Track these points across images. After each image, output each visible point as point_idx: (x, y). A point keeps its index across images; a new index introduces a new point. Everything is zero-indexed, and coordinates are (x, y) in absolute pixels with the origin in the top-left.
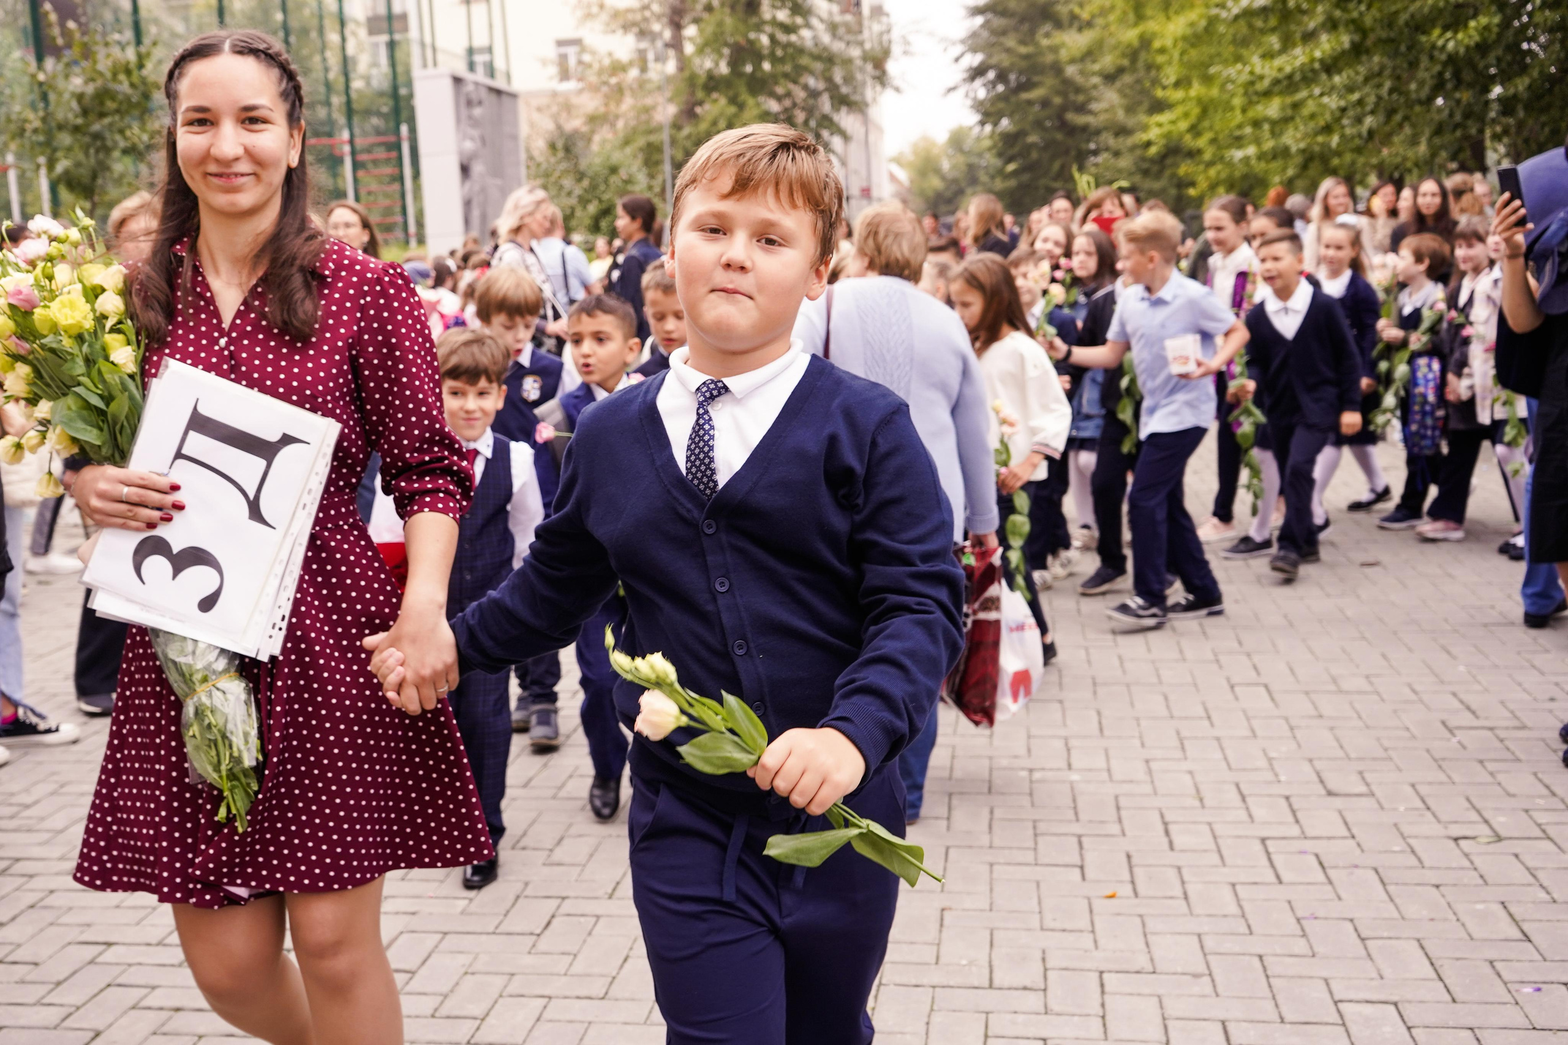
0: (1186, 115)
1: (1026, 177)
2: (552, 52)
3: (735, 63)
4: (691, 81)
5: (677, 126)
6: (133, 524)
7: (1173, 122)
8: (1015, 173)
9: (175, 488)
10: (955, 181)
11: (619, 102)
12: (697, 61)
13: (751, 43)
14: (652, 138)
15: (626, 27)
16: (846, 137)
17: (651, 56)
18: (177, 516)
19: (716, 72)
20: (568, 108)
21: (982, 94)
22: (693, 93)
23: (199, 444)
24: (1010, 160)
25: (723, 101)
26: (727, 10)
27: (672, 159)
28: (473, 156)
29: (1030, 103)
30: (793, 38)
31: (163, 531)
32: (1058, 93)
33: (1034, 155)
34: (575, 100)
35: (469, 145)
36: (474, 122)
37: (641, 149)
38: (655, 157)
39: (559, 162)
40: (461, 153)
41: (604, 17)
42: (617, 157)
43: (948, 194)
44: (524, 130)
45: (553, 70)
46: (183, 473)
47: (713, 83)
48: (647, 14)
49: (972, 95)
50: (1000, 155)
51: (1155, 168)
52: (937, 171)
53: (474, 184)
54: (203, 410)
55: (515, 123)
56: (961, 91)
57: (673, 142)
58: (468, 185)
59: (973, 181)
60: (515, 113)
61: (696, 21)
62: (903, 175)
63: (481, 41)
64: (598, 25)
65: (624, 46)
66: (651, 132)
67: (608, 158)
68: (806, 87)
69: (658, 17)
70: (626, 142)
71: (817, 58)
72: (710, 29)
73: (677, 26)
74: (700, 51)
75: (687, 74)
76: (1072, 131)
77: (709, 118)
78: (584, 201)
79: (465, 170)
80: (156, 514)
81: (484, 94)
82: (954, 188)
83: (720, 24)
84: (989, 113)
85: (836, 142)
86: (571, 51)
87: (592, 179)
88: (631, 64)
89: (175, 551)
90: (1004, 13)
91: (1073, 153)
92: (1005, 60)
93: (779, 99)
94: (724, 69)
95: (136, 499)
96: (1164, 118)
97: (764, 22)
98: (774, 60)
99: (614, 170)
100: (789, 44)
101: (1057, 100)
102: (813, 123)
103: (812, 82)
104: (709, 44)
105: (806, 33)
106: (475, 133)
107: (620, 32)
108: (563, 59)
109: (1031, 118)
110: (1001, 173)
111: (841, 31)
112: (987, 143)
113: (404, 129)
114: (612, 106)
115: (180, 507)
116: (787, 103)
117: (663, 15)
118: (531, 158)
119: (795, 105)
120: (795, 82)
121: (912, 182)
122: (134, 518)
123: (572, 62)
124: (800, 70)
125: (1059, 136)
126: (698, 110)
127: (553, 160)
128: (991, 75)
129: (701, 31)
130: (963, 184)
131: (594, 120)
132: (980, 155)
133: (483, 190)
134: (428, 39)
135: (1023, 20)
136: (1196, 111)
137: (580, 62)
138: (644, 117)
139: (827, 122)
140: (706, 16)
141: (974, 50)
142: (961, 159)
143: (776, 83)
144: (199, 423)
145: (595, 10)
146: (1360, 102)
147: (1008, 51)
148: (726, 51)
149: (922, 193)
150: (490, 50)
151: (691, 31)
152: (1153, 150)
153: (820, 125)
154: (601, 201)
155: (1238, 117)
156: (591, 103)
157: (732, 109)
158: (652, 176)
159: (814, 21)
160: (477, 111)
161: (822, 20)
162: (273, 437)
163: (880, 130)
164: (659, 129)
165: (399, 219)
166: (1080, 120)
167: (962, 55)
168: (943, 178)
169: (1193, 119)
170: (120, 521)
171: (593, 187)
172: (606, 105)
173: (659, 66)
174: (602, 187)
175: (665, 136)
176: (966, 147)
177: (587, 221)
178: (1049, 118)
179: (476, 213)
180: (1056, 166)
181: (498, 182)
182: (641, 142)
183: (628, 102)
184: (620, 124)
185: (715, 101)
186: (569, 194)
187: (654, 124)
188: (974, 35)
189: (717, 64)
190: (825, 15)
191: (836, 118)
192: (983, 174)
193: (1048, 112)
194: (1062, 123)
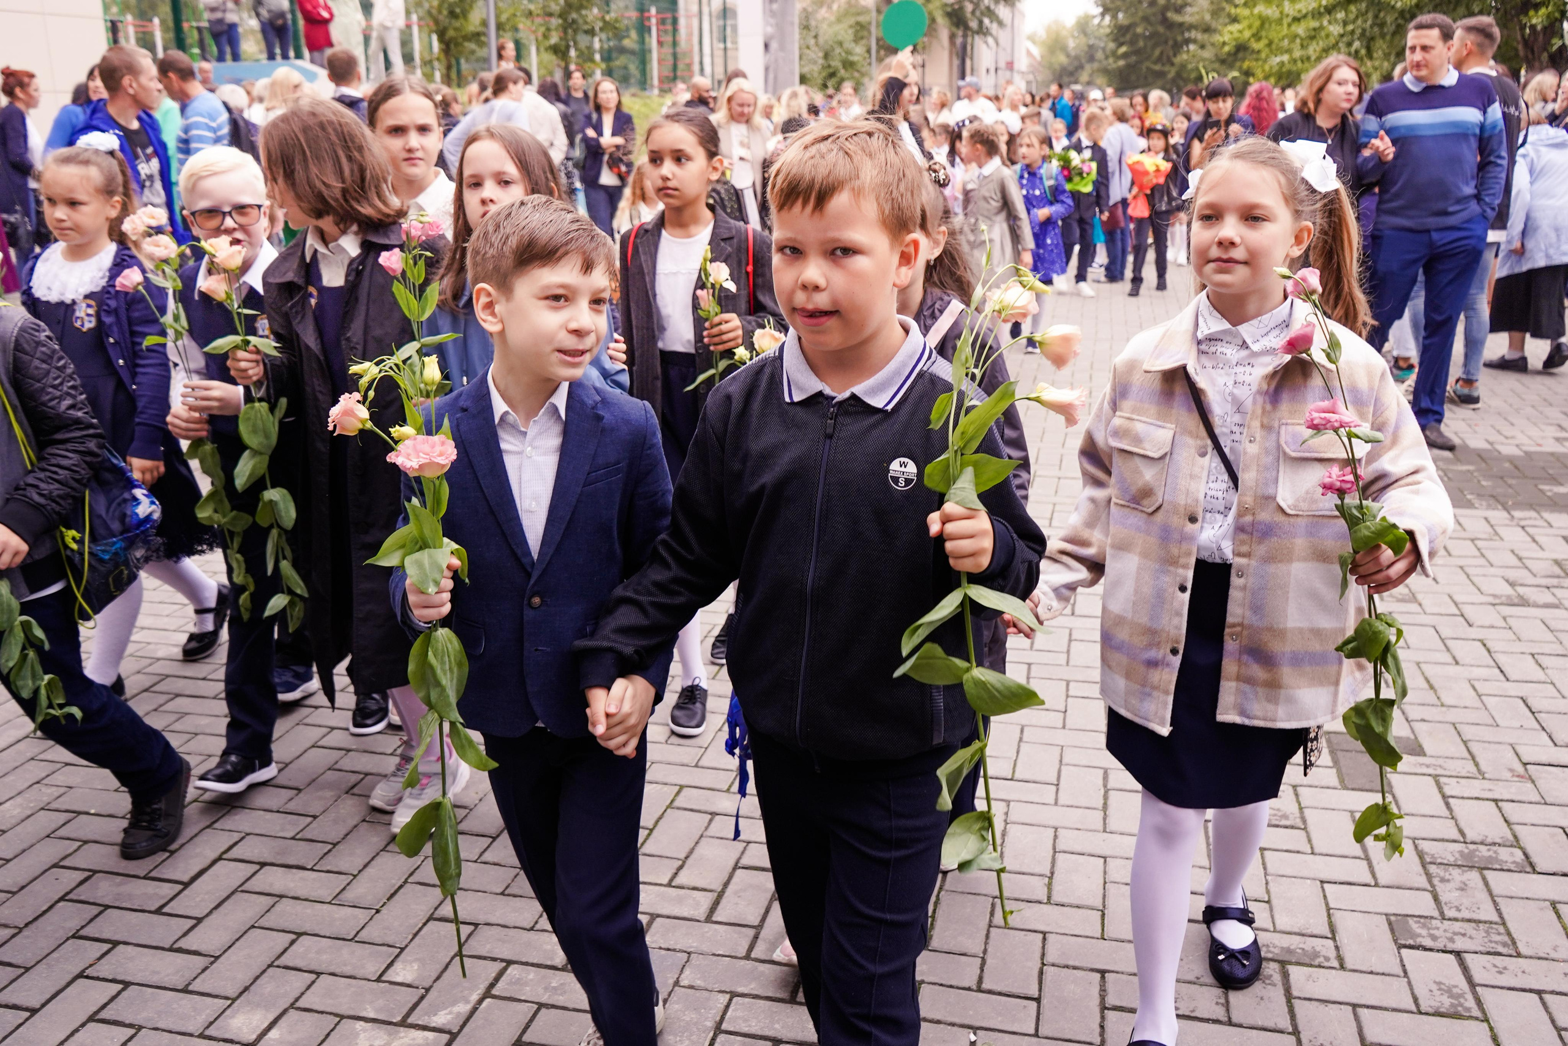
0: (1250, 27)
1: (1134, 58)
5: (876, 10)
7: (1240, 32)
8: (1125, 56)
10: (1077, 58)
14: (861, 19)
16: (1001, 24)
24: (1121, 45)
28: (771, 37)
33: (1141, 44)
35: (770, 30)
36: (773, 14)
40: (764, 34)
42: (838, 32)
43: (1071, 68)
50: (1115, 40)
51: (1230, 59)
52: (1064, 49)
53: (770, 56)
55: (793, 13)
59: (1091, 59)
62: (1036, 51)
66: (858, 14)
76: (1170, 25)
79: (766, 46)
82: (1076, 63)
85: (994, 27)
91: (1171, 43)
96: (1235, 28)
102: (978, 13)
109: (1140, 14)
110: (1114, 53)
112: (1106, 30)
121: (1043, 57)
125: (1161, 29)
130: (1083, 60)
131: (816, 2)
132: (1099, 39)
133: (775, 60)
136: (1257, 23)
138: (853, 2)
139: (990, 13)
142: (1083, 40)
146: (1353, 32)
149: (1050, 67)
152: (1227, 49)
153: (982, 14)
155: (1285, 31)
163: (1023, 15)
164: (866, 11)
166: (1177, 18)
168: (1068, 56)
169: (1254, 30)
176: (1089, 31)
178: (1154, 14)
179: (771, 76)
180: (1157, 52)
181: (783, 53)
182: (852, 21)
184: (835, 7)
187: (862, 8)
191: (996, 10)
192: (1100, 55)
193: (1154, 10)
194: (1165, 21)
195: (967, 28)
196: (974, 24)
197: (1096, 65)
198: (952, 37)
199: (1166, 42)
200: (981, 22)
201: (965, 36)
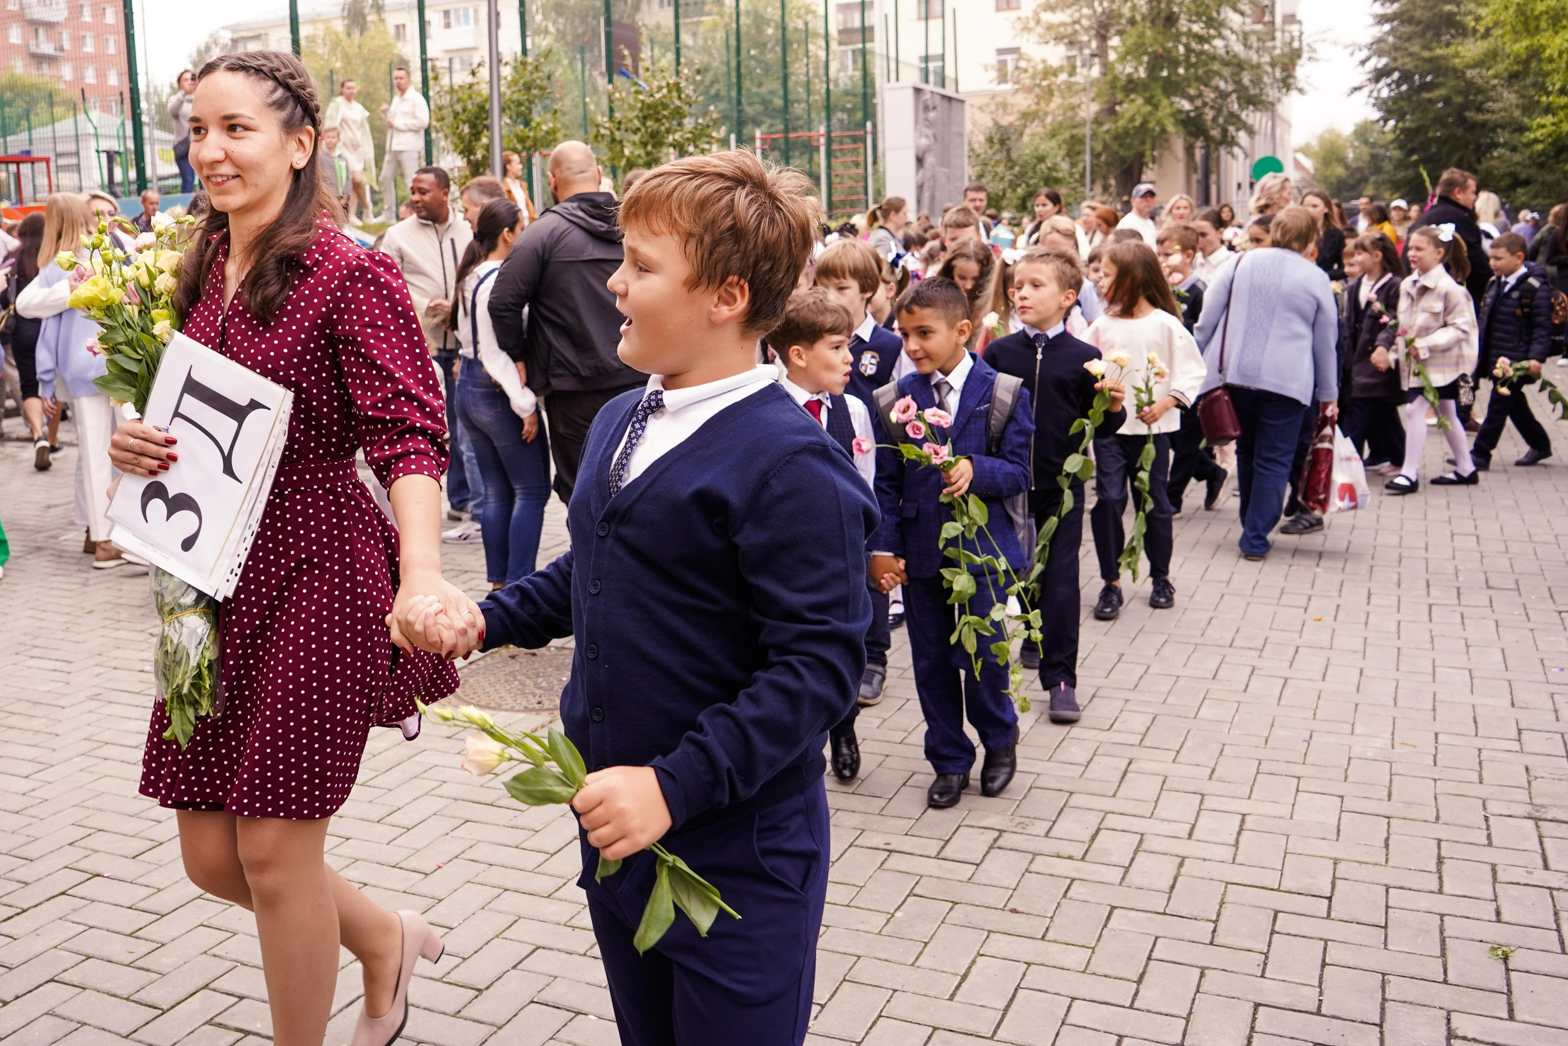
2: (993, 59)
3: (1152, 69)
4: (1113, 84)
5: (1097, 121)
6: (139, 470)
9: (171, 442)
10: (1358, 170)
11: (1049, 102)
12: (1119, 68)
13: (1168, 51)
14: (1076, 132)
15: (1058, 38)
16: (1251, 132)
17: (1079, 63)
18: (173, 466)
19: (1135, 76)
20: (1004, 106)
21: (1385, 93)
22: (1113, 95)
23: (192, 406)
24: (1412, 152)
25: (1140, 101)
26: (1148, 24)
27: (1092, 149)
28: (927, 150)
29: (1431, 102)
30: (1206, 47)
31: (163, 478)
32: (1460, 93)
33: (1434, 149)
34: (1011, 100)
35: (924, 141)
36: (929, 124)
37: (1064, 141)
38: (1078, 148)
39: (995, 153)
40: (917, 148)
41: (1040, 30)
42: (1044, 147)
43: (1351, 182)
44: (968, 127)
45: (993, 74)
46: (179, 430)
47: (1131, 86)
48: (1077, 27)
49: (1375, 94)
50: (1402, 147)
52: (1341, 160)
53: (926, 173)
54: (194, 376)
55: (962, 124)
56: (1365, 91)
57: (1094, 135)
58: (921, 172)
60: (962, 114)
61: (1120, 33)
62: (1308, 163)
63: (935, 49)
64: (1033, 37)
65: (1056, 54)
66: (1075, 127)
67: (1036, 149)
68: (1217, 88)
69: (1086, 30)
70: (1053, 135)
71: (1227, 64)
72: (1131, 41)
73: (1103, 38)
74: (1122, 59)
75: (1109, 77)
76: (1471, 127)
77: (1128, 115)
78: (1014, 186)
79: (920, 161)
80: (156, 463)
81: (937, 99)
82: (1358, 176)
83: (1142, 35)
84: (1390, 109)
85: (1242, 137)
86: (1010, 58)
87: (1022, 166)
88: (1061, 69)
89: (170, 496)
90: (1410, 21)
92: (1409, 64)
93: (1191, 99)
94: (1142, 73)
95: (137, 449)
96: (1548, 120)
97: (1179, 34)
98: (1189, 66)
99: (1041, 159)
100: (1202, 52)
101: (1459, 100)
102: (1221, 120)
103: (1222, 85)
104: (1132, 52)
105: (1218, 43)
106: (930, 132)
107: (1052, 42)
108: (1002, 65)
109: (1432, 115)
110: (1402, 163)
111: (1253, 39)
112: (1391, 137)
113: (869, 125)
114: (1043, 105)
115: (174, 459)
116: (1199, 103)
117: (1091, 28)
118: (972, 150)
119: (1205, 104)
120: (1206, 85)
121: (1316, 170)
122: (138, 465)
123: (1010, 67)
124: (1210, 74)
125: (1459, 132)
126: (1118, 108)
127: (990, 152)
128: (1396, 75)
129: (1123, 41)
130: (1366, 172)
131: (1027, 116)
132: (1385, 147)
133: (933, 176)
134: (892, 54)
135: (1428, 27)
137: (1017, 68)
138: (1070, 114)
139: (1235, 119)
140: (1129, 28)
141: (1380, 54)
142: (1365, 150)
143: (1189, 86)
144: (192, 387)
145: (1032, 24)
147: (1411, 55)
148: (1145, 59)
149: (1325, 180)
150: (942, 57)
151: (1115, 41)
153: (1226, 121)
154: (1028, 185)
156: (1024, 102)
157: (1148, 108)
158: (1073, 165)
159: (1226, 32)
160: (932, 115)
161: (1233, 31)
162: (244, 402)
163: (1288, 124)
164: (1083, 124)
165: (862, 197)
166: (1479, 117)
167: (1368, 59)
168: (1347, 167)
170: (130, 467)
171: (1022, 174)
172: (1038, 104)
173: (1085, 71)
174: (1030, 174)
175: (1087, 131)
176: (1370, 139)
177: (1016, 202)
178: (1450, 115)
179: (926, 195)
181: (946, 170)
182: (1066, 135)
183: (1057, 100)
184: (1049, 120)
185: (1133, 101)
186: (1002, 179)
187: (1078, 119)
188: (1380, 41)
189: (1136, 69)
190: (1236, 28)
191: (1243, 116)
192: (1387, 166)
193: (1449, 110)
194: (1462, 120)
195: (1208, 139)
196: (1215, 133)
197: (1380, 178)
198: (1189, 150)
199: (1466, 147)
200: (1225, 131)
201: (1207, 148)
